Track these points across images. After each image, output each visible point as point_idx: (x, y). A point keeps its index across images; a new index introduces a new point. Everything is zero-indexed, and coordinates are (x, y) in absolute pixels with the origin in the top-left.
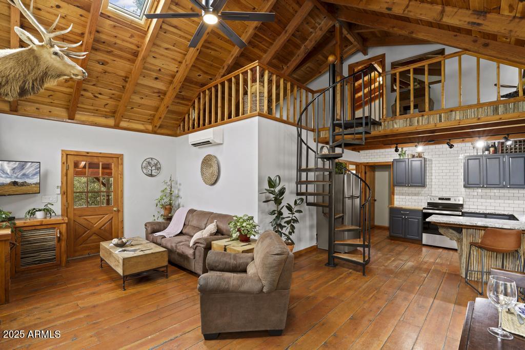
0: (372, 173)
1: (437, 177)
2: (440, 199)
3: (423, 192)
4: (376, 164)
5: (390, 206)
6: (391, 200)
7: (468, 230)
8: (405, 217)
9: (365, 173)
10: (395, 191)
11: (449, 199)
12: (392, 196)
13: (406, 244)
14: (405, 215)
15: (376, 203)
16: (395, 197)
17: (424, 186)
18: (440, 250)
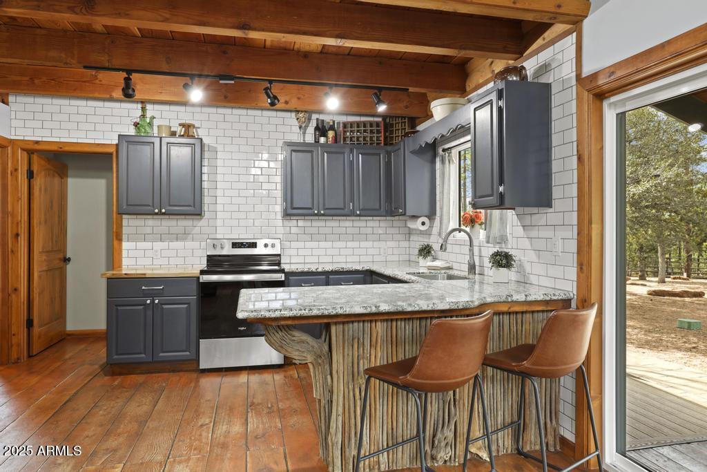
0: (57, 180)
1: (228, 193)
2: (235, 245)
3: (197, 230)
4: (67, 149)
5: (110, 274)
6: (113, 257)
7: (346, 327)
8: (153, 301)
9: (30, 175)
10: (125, 230)
11: (254, 245)
12: (116, 242)
13: (158, 380)
14: (152, 295)
15: (69, 267)
16: (125, 245)
17: (200, 215)
18: (243, 378)
